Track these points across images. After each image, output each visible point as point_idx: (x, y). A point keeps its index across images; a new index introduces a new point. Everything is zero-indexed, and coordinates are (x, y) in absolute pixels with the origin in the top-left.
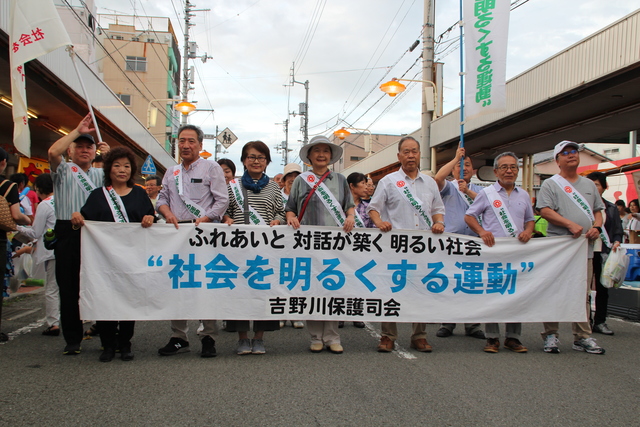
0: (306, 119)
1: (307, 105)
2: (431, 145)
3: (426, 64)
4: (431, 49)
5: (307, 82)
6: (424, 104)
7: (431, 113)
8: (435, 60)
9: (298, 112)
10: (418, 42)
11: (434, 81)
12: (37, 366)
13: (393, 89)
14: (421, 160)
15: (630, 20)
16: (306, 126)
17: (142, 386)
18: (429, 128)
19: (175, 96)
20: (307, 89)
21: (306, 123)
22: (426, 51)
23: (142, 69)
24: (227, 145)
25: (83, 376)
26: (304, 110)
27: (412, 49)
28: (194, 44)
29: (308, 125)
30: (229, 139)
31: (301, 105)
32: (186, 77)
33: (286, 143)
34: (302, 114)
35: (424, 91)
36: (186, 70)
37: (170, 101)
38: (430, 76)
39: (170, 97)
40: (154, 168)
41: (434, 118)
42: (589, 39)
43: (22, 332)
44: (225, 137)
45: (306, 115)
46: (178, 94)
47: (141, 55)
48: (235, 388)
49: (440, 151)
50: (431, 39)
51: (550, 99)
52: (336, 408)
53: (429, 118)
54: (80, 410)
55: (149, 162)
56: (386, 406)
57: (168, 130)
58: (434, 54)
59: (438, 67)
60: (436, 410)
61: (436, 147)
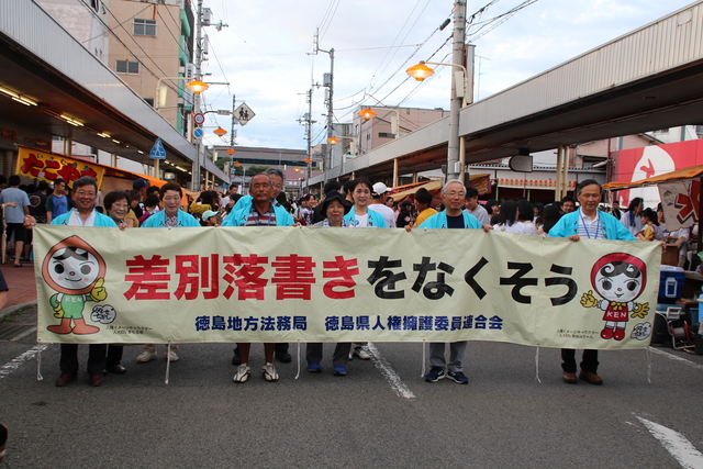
0: (331, 92)
1: (331, 76)
2: (460, 134)
3: (457, 46)
4: (462, 30)
5: (332, 51)
6: (454, 89)
7: (461, 99)
8: (466, 42)
9: (322, 84)
10: (449, 21)
11: (465, 65)
12: (42, 404)
13: (420, 73)
14: (449, 150)
15: (660, 24)
16: (330, 99)
17: (144, 430)
18: (458, 115)
19: (187, 64)
20: (332, 58)
21: (331, 96)
22: (457, 32)
23: (151, 33)
24: (243, 122)
25: (87, 417)
26: (329, 81)
27: (442, 28)
28: (208, 10)
29: (333, 98)
30: (246, 116)
31: (325, 75)
32: (199, 47)
33: (309, 115)
34: (326, 85)
35: (453, 75)
36: (200, 39)
37: (182, 69)
38: (460, 59)
39: (182, 64)
40: (164, 152)
41: (464, 105)
42: (621, 39)
43: (26, 358)
44: (241, 113)
45: (331, 87)
46: (191, 61)
47: (150, 18)
48: (234, 434)
49: (469, 140)
50: (462, 19)
51: (580, 99)
52: (327, 460)
53: (458, 104)
54: (84, 460)
55: (158, 145)
56: (373, 457)
57: (181, 101)
58: (465, 35)
59: (470, 50)
60: (420, 464)
61: (465, 137)
